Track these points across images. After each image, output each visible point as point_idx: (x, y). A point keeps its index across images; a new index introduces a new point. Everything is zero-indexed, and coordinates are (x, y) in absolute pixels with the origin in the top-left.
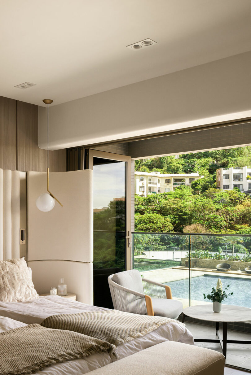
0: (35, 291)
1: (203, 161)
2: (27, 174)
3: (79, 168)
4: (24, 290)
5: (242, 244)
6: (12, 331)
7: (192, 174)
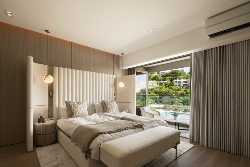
0: (118, 111)
1: (169, 77)
2: (116, 76)
3: (132, 74)
4: (115, 110)
5: (181, 103)
6: (111, 120)
7: (165, 82)
